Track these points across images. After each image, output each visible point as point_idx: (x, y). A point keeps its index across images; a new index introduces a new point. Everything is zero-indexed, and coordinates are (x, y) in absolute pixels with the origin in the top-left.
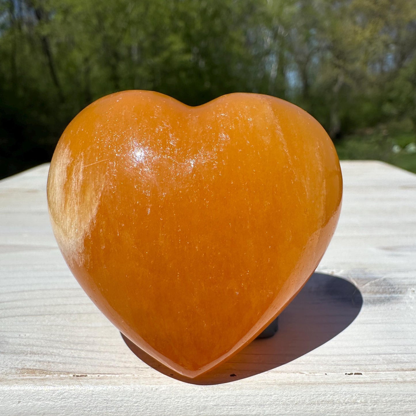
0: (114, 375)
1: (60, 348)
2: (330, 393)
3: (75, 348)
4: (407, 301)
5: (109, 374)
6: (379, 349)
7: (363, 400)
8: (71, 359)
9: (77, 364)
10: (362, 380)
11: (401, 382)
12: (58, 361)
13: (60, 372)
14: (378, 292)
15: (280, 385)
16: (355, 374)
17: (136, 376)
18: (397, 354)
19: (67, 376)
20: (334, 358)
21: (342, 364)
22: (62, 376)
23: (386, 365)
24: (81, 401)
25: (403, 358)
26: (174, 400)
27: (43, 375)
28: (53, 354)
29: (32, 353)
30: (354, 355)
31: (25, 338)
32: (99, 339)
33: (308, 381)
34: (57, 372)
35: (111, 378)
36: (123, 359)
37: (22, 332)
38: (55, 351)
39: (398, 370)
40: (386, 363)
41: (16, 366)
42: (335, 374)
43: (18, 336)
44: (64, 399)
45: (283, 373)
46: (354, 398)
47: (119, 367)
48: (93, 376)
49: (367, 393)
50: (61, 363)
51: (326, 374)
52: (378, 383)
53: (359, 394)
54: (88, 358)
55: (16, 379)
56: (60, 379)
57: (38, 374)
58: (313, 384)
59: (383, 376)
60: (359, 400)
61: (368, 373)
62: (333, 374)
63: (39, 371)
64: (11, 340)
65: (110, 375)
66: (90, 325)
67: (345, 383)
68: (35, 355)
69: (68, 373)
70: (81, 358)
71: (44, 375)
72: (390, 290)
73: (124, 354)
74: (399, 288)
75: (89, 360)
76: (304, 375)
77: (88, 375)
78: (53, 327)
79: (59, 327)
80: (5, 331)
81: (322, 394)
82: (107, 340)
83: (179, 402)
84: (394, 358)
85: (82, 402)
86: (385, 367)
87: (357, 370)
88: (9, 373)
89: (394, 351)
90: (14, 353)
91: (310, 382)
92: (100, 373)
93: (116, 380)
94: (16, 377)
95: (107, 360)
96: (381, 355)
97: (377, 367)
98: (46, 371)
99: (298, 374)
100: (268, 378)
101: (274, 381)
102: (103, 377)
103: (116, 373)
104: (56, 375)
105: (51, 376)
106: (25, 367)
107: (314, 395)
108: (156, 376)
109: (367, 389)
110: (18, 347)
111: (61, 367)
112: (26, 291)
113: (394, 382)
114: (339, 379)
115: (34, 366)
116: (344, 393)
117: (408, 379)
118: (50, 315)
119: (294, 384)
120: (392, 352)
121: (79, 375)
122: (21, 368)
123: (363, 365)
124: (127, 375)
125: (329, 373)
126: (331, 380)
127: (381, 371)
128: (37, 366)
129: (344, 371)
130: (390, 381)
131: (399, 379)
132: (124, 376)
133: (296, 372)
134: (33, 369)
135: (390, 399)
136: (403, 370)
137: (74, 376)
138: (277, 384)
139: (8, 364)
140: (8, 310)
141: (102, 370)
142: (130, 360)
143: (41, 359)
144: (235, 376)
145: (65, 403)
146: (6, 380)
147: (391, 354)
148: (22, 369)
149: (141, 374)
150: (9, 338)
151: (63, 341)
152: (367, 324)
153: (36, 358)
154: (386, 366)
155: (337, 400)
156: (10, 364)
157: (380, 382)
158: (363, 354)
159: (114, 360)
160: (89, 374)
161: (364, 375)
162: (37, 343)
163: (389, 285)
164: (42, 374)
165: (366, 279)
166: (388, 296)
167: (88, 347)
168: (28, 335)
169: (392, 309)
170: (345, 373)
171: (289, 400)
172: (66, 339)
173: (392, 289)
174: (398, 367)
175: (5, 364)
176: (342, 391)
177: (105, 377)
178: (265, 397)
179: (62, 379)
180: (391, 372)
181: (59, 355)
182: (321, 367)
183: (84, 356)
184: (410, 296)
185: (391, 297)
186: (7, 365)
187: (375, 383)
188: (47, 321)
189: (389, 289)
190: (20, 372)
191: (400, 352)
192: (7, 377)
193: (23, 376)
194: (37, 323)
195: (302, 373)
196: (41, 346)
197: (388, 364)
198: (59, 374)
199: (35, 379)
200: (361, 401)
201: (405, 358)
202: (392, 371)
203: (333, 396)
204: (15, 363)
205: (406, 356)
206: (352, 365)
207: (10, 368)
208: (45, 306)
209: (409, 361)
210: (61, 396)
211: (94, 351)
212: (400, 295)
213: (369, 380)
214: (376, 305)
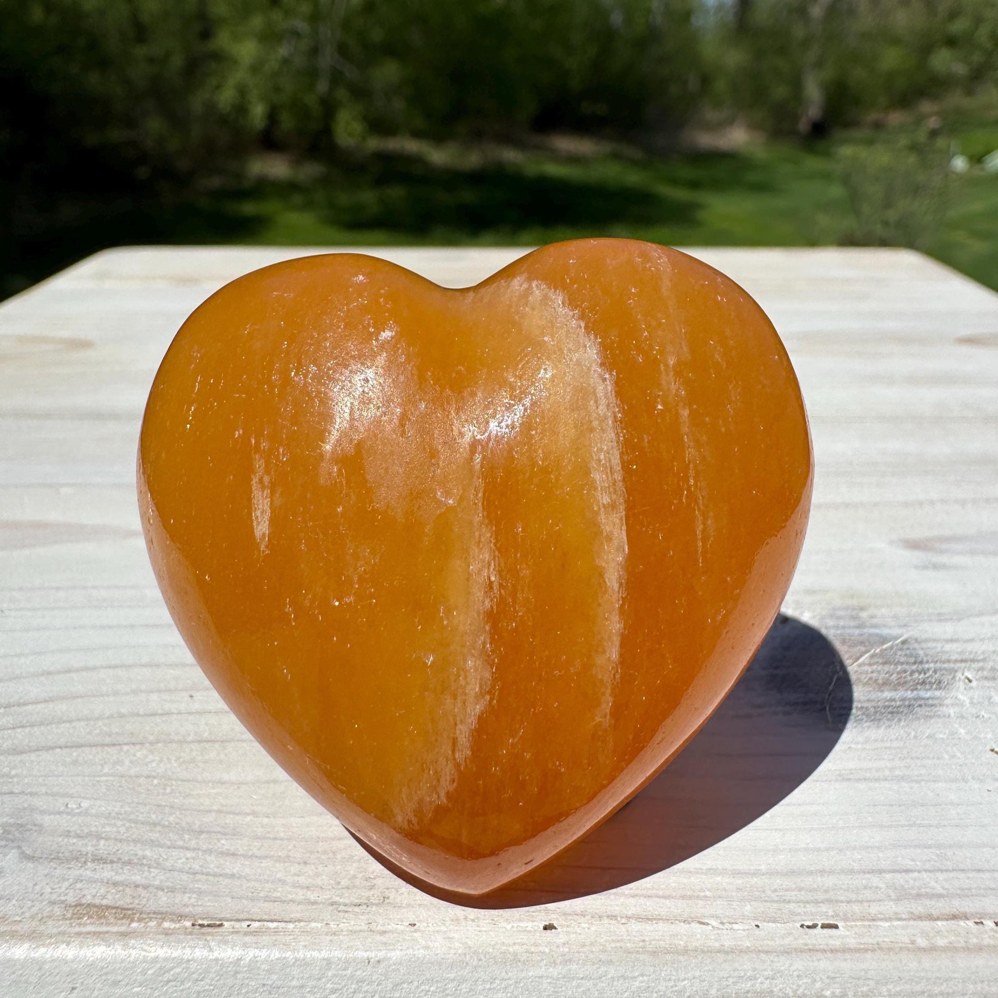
0: (283, 925)
1: (160, 846)
2: (766, 973)
3: (193, 844)
4: (952, 711)
5: (272, 921)
6: (881, 855)
7: (838, 990)
8: (184, 877)
9: (200, 893)
10: (837, 943)
11: (924, 950)
12: (157, 883)
13: (162, 916)
14: (886, 683)
15: (654, 953)
16: (824, 926)
17: (333, 925)
18: (919, 872)
19: (177, 926)
20: (778, 882)
21: (794, 898)
22: (166, 925)
23: (892, 903)
24: (212, 988)
25: (933, 884)
26: (417, 987)
27: (124, 921)
28: (145, 861)
29: (99, 859)
30: (822, 872)
31: (80, 814)
32: (249, 818)
33: (717, 945)
34: (155, 916)
35: (276, 932)
36: (302, 880)
37: (72, 796)
38: (148, 853)
39: (920, 918)
40: (893, 896)
41: (62, 898)
42: (779, 925)
43: (62, 809)
44: (174, 983)
45: (661, 923)
46: (818, 985)
47: (293, 901)
48: (237, 925)
49: (847, 976)
50: (163, 890)
51: (757, 926)
52: (873, 950)
53: (828, 977)
54: (225, 876)
55: (63, 933)
56: (162, 933)
57: (112, 920)
58: (727, 953)
59: (884, 932)
60: (828, 990)
61: (853, 923)
62: (774, 925)
63: (114, 911)
64: (47, 820)
65: (274, 925)
66: (226, 777)
67: (800, 951)
68: (105, 865)
69: (181, 917)
70: (208, 874)
71: (127, 922)
72: (916, 675)
73: (305, 863)
74: (935, 672)
75: (227, 881)
76: (710, 927)
77: (225, 923)
78: (142, 780)
79: (156, 781)
80: (32, 794)
81: (746, 977)
82: (266, 820)
83: (429, 991)
84: (912, 882)
85: (213, 990)
86: (890, 907)
87: (827, 916)
88: (47, 917)
89: (912, 863)
90: (56, 858)
91: (722, 945)
92: (253, 918)
93: (288, 938)
94: (64, 926)
95: (268, 882)
96: (884, 875)
97: (874, 909)
98: (130, 912)
99: (695, 925)
100: (629, 935)
101: (641, 944)
102: (258, 930)
103: (288, 920)
104: (153, 924)
105: (143, 925)
106: (84, 901)
107: (728, 977)
108: (379, 928)
109: (846, 965)
110: (66, 840)
111: (163, 900)
112: (78, 670)
113: (908, 949)
114: (787, 941)
115: (104, 897)
116: (795, 973)
117: (941, 942)
118: (134, 744)
119: (685, 951)
120: (909, 864)
121: (206, 922)
122: (73, 904)
123: (842, 902)
124: (313, 925)
125: (765, 924)
126: (769, 942)
127: (881, 920)
128: (109, 896)
129: (798, 918)
130: (900, 945)
131: (922, 942)
132: (307, 925)
133: (689, 919)
134: (102, 906)
135: (898, 989)
136: (931, 918)
137: (193, 925)
138: (648, 951)
139: (43, 891)
140: (36, 729)
141: (257, 909)
142: (319, 881)
143: (118, 878)
144: (553, 930)
145: (176, 991)
146: (41, 935)
147: (907, 871)
148: (76, 906)
149: (345, 921)
150: (43, 812)
151: (167, 823)
152: (858, 780)
153: (107, 873)
154: (894, 906)
155: (781, 990)
156: (49, 890)
157: (878, 948)
158: (843, 871)
159: (283, 882)
160: (227, 921)
161: (841, 931)
162: (108, 829)
163: (912, 660)
164: (122, 919)
165: (862, 643)
166: (909, 694)
167: (223, 842)
168: (85, 804)
169: (915, 737)
170: (800, 924)
171: (674, 989)
172: (171, 819)
173: (920, 673)
174: (918, 908)
175: (38, 888)
176: (791, 968)
177: (264, 930)
178: (620, 982)
179: (167, 933)
180: (904, 922)
181: (158, 865)
182: (748, 907)
183: (216, 870)
184: (961, 697)
185: (916, 699)
186: (41, 895)
187: (866, 950)
188: (127, 762)
189: (912, 673)
190: (73, 914)
191: (928, 866)
192: (42, 928)
193: (80, 925)
194: (106, 770)
195: (703, 924)
196: (116, 839)
197: (898, 900)
198: (160, 921)
199: (107, 932)
200: (833, 993)
201: (937, 883)
202: (905, 920)
203: (772, 981)
204: (60, 888)
205: (941, 876)
206: (817, 902)
207: (50, 902)
208: (122, 716)
209: (944, 892)
210: (167, 976)
211: (237, 855)
212: (937, 693)
213: (852, 942)
214: (881, 722)
